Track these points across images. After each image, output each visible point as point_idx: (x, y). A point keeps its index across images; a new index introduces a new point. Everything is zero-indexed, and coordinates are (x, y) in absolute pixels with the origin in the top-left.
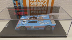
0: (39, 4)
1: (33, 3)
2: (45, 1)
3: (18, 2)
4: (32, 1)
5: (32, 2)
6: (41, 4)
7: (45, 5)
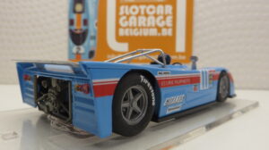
0: (146, 23)
1: (128, 19)
2: (165, 16)
3: (83, 16)
4: (125, 15)
5: (124, 18)
6: (153, 25)
7: (166, 27)
